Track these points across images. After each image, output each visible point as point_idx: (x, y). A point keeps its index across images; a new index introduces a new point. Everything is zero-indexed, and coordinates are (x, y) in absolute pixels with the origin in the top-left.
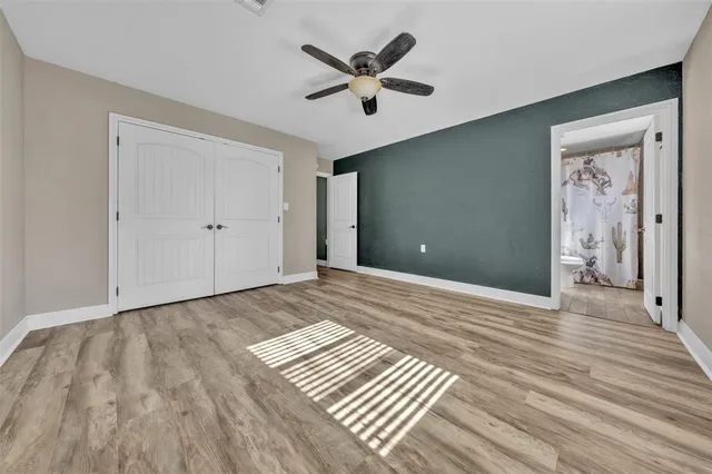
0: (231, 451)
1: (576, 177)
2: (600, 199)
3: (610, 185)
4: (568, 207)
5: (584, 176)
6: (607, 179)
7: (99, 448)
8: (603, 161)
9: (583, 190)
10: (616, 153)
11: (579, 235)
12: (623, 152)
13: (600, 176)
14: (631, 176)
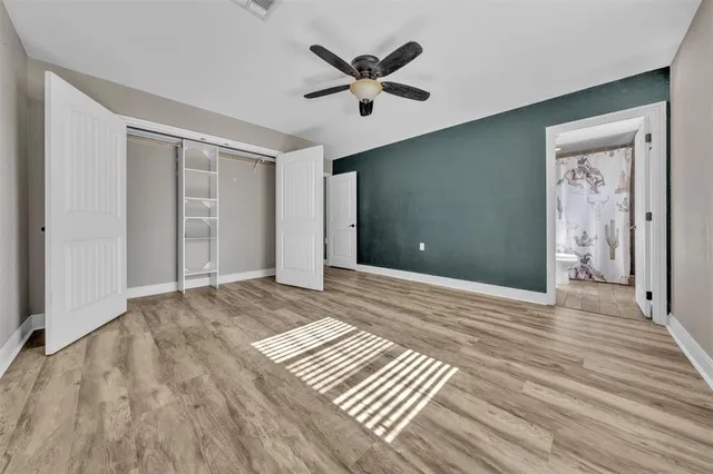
0: (243, 440)
1: (570, 176)
2: (594, 197)
3: (603, 184)
4: (563, 205)
5: (578, 176)
6: (600, 178)
7: (116, 439)
8: (596, 160)
9: (578, 188)
10: (608, 153)
11: (573, 233)
12: (615, 151)
13: (593, 176)
14: (623, 175)
